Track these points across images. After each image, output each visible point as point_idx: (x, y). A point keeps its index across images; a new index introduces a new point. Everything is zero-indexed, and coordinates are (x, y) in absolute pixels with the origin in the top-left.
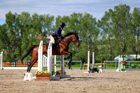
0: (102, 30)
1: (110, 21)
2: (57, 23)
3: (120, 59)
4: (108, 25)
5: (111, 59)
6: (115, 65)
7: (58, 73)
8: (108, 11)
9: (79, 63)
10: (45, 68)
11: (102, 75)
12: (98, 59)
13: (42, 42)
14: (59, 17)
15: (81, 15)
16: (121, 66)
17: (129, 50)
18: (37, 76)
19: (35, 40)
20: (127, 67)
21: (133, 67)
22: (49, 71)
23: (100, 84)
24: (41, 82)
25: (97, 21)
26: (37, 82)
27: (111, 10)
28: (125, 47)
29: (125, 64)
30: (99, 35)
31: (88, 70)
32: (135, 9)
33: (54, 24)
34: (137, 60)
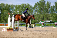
0: (34, 11)
1: (37, 7)
2: (16, 8)
3: (41, 22)
4: (37, 9)
5: (38, 22)
6: (40, 25)
7: (16, 28)
8: (37, 3)
9: (25, 24)
10: (11, 26)
11: (34, 29)
12: (33, 23)
13: (10, 15)
14: (17, 5)
15: (25, 4)
16: (42, 25)
17: (45, 18)
18: (8, 29)
19: (7, 15)
20: (44, 26)
21: (47, 26)
22: (12, 27)
23: (33, 33)
24: (9, 32)
25: (32, 7)
26: (8, 32)
27: (38, 2)
28: (44, 17)
29: (44, 24)
30: (33, 13)
31: (29, 27)
32: (48, 2)
33: (15, 8)
34: (48, 23)
